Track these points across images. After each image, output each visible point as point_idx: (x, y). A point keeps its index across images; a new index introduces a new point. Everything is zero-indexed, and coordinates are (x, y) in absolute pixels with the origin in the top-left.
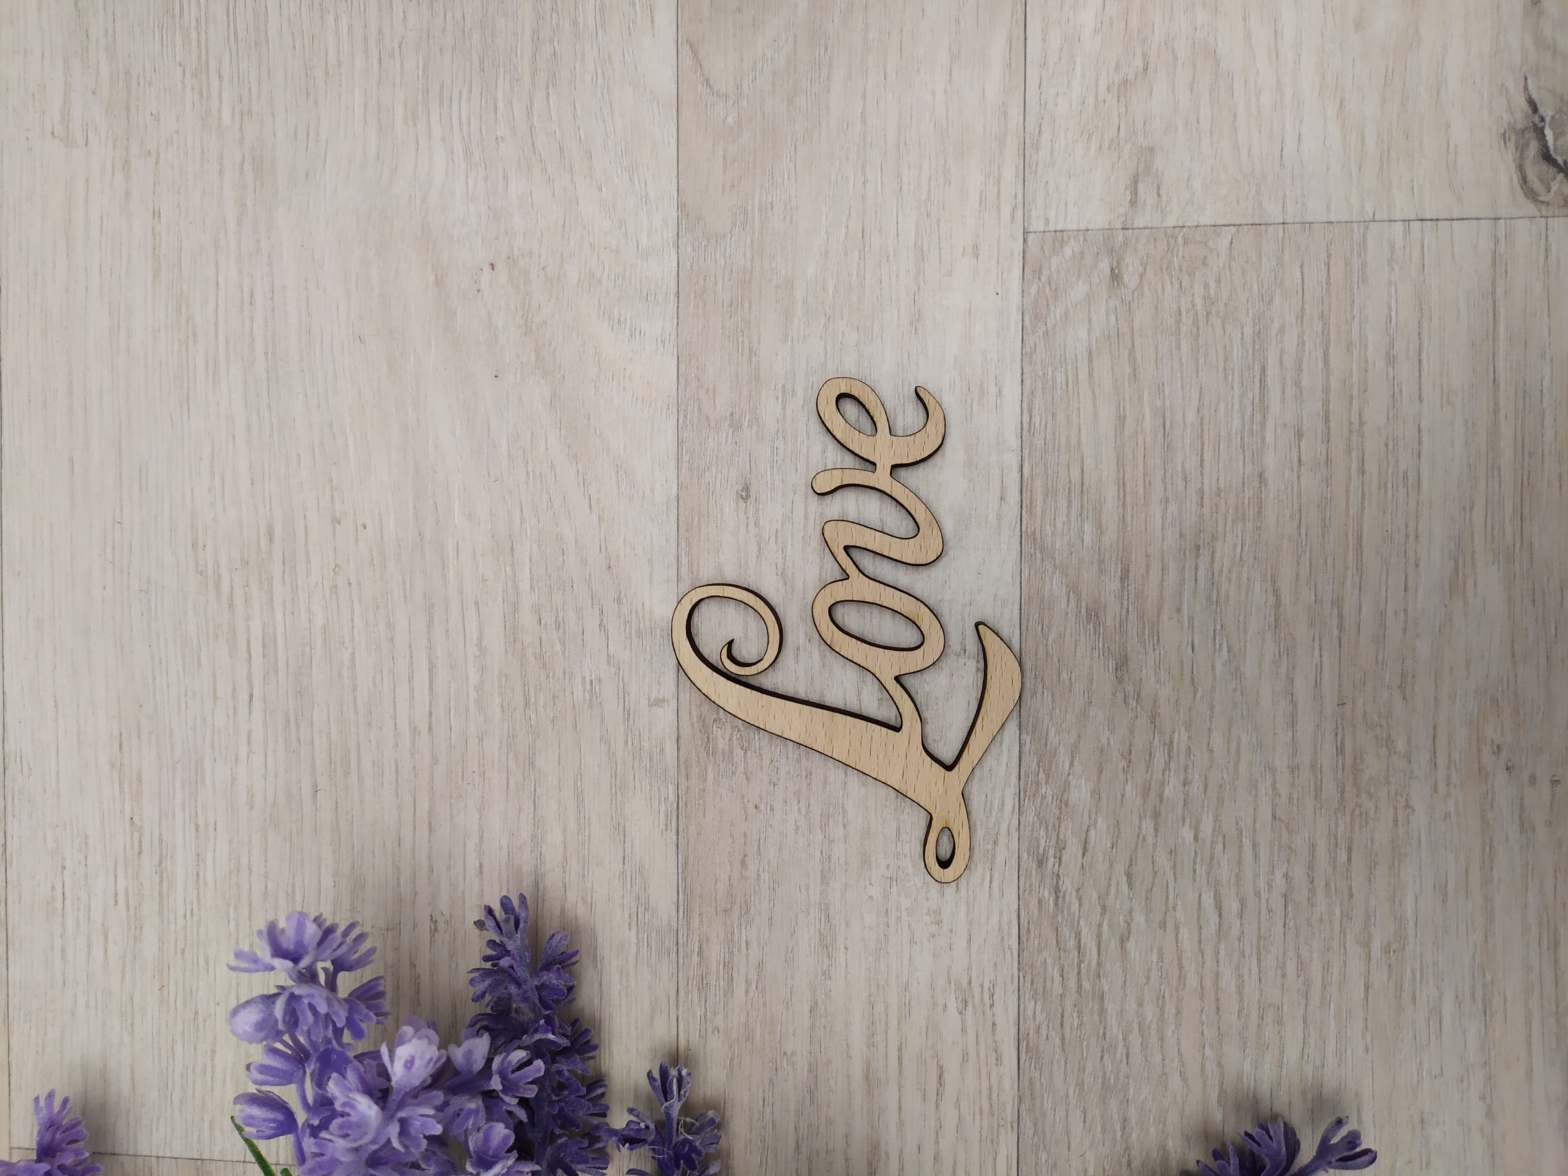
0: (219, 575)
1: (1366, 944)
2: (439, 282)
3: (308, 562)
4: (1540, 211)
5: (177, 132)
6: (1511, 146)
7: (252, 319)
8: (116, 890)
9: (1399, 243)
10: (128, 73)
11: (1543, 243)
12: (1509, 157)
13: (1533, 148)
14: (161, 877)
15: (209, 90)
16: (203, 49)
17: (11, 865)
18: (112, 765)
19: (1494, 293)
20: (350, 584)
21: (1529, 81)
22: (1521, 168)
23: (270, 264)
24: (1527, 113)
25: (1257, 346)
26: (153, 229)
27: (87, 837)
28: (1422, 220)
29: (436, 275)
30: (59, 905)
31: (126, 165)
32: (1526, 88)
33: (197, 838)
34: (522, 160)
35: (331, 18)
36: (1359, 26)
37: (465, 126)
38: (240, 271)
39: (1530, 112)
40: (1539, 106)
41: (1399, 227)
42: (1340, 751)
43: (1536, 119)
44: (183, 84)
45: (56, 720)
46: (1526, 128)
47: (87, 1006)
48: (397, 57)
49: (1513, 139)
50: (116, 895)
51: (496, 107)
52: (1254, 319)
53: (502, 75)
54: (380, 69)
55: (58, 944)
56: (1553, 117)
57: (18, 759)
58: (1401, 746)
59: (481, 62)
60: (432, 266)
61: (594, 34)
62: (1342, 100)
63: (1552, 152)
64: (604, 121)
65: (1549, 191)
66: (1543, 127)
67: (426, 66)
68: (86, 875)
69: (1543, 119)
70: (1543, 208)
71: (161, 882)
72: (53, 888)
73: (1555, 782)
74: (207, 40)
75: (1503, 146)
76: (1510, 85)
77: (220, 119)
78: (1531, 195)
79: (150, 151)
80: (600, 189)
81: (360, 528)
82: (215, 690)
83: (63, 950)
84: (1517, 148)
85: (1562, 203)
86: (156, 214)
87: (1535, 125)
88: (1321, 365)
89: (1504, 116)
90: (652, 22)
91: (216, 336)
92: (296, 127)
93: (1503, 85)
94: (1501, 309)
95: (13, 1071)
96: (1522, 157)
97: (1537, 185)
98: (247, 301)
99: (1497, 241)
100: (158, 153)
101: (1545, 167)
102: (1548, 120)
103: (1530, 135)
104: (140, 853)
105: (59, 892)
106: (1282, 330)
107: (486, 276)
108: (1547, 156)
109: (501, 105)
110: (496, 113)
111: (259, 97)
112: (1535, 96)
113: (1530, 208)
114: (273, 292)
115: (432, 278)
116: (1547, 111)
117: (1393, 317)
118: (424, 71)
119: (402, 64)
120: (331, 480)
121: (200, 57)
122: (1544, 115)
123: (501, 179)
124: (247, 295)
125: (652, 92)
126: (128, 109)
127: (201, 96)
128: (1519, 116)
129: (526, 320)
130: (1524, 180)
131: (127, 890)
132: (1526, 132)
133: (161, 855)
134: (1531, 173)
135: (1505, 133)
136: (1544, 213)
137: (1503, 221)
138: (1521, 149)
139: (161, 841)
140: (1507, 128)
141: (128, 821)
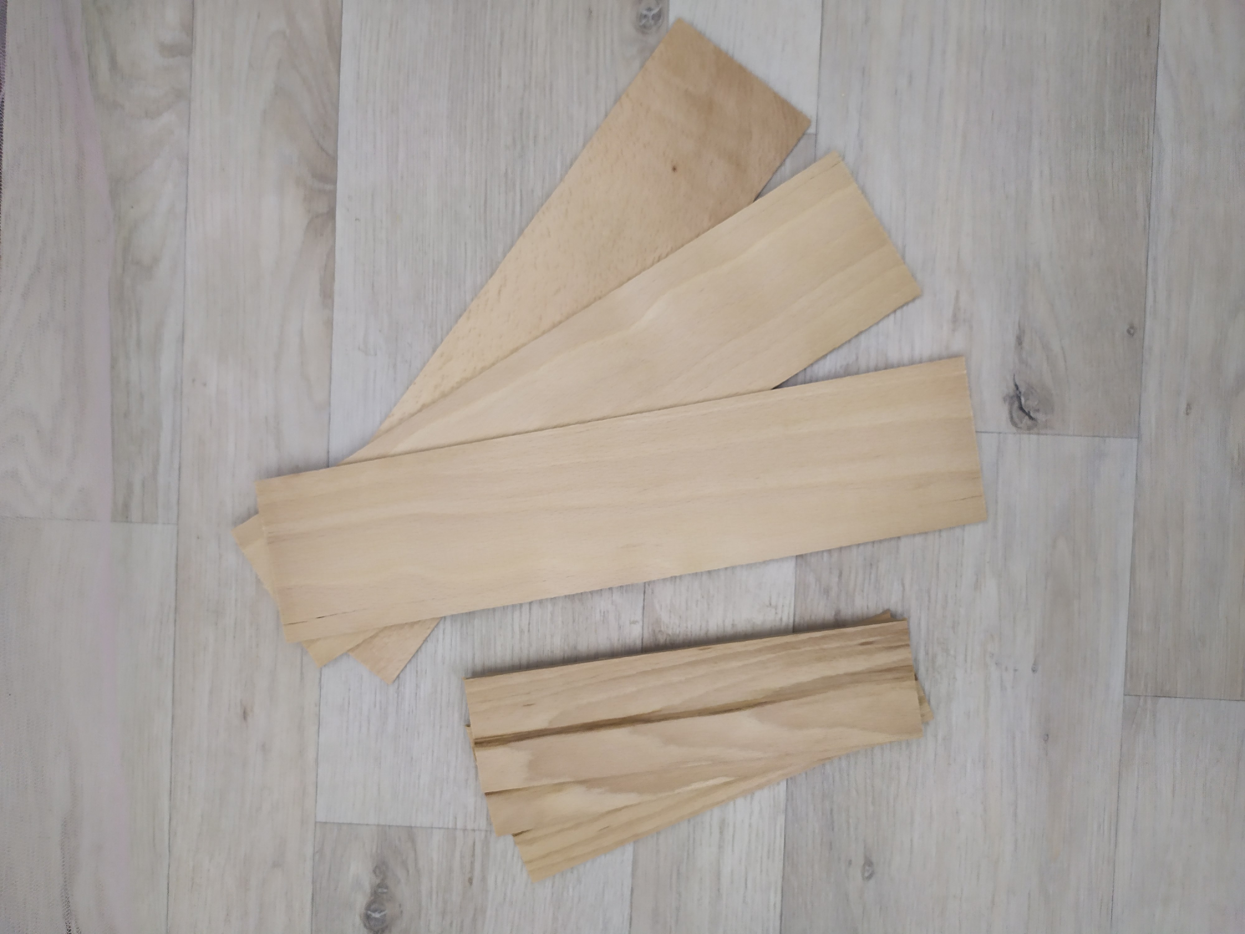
4: (1018, 431)
6: (1007, 402)
8: (375, 700)
10: (397, 323)
11: (1018, 444)
12: (1006, 408)
13: (1016, 405)
14: (398, 696)
19: (997, 464)
21: (1016, 376)
22: (1011, 413)
24: (1014, 390)
30: (346, 707)
31: (395, 366)
36: (947, 348)
40: (1019, 387)
42: (927, 653)
43: (1018, 392)
44: (424, 331)
46: (1013, 396)
47: (358, 755)
49: (1008, 400)
50: (375, 703)
55: (345, 725)
58: (952, 652)
63: (1024, 407)
65: (1022, 423)
66: (1020, 396)
68: (361, 693)
69: (1020, 393)
70: (1019, 429)
71: (398, 698)
72: (344, 699)
73: (1015, 670)
75: (1004, 403)
76: (1008, 377)
78: (1014, 424)
79: (406, 360)
83: (347, 728)
84: (1009, 403)
85: (1027, 428)
87: (1017, 395)
89: (1005, 390)
93: (1005, 377)
94: (1000, 471)
95: (318, 786)
96: (1011, 408)
97: (1016, 419)
99: (999, 442)
101: (1021, 413)
102: (1022, 393)
103: (1015, 399)
105: (346, 701)
108: (1021, 408)
112: (1018, 383)
113: (1014, 429)
116: (1022, 389)
126: (397, 340)
128: (1011, 391)
130: (1012, 418)
131: (381, 701)
132: (1013, 398)
134: (1015, 415)
135: (1005, 398)
137: (1002, 434)
138: (1011, 405)
140: (1006, 395)
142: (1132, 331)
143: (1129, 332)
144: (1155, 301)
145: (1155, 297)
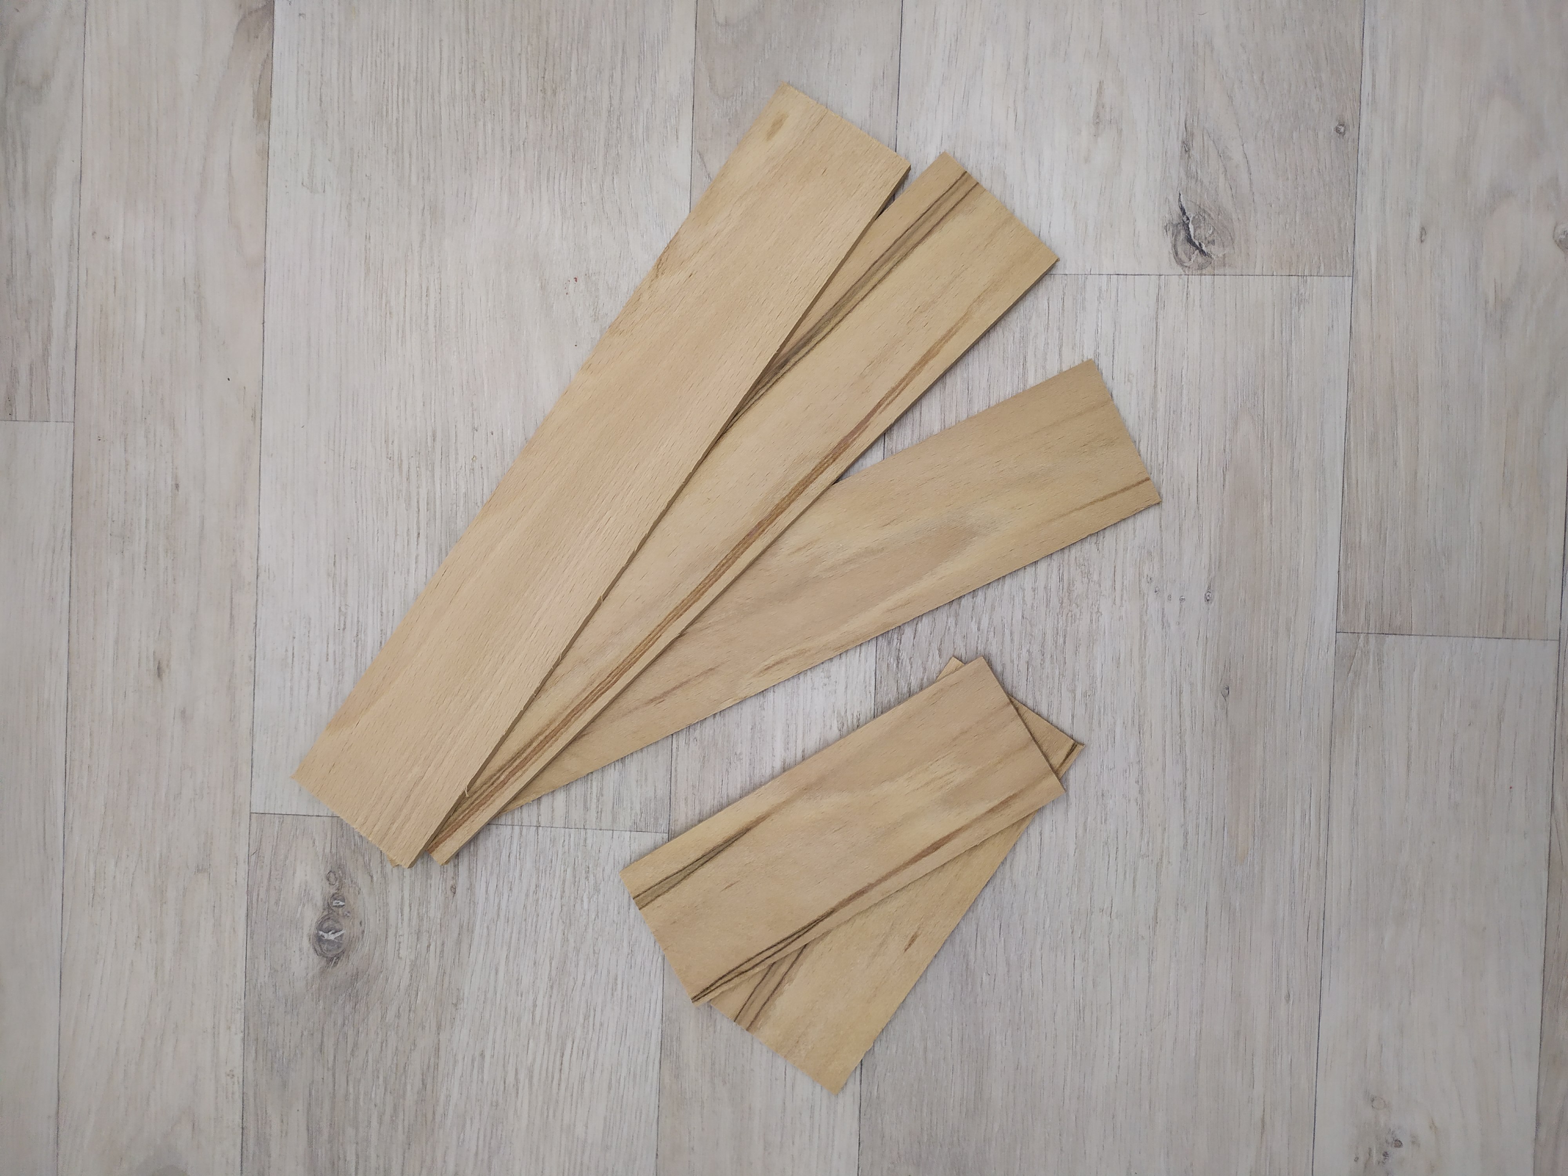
0: (402, 461)
1: (1073, 691)
2: (543, 288)
3: (457, 454)
4: (1185, 271)
5: (382, 188)
6: (1170, 233)
7: (427, 305)
8: (327, 651)
9: (1104, 288)
10: (352, 149)
11: (1185, 290)
12: (1169, 240)
13: (1182, 235)
14: (357, 643)
15: (403, 163)
16: (400, 138)
17: (259, 635)
18: (329, 575)
19: (1157, 318)
20: (482, 468)
21: (1181, 196)
22: (1175, 246)
23: (440, 272)
24: (1179, 215)
25: (1022, 345)
26: (366, 246)
27: (310, 619)
28: (1118, 275)
29: (542, 283)
30: (290, 660)
31: (349, 206)
32: (1180, 200)
33: (382, 619)
34: (596, 216)
35: (481, 123)
36: (1087, 160)
37: (562, 195)
38: (420, 275)
39: (1181, 214)
40: (1186, 211)
41: (1105, 278)
42: (1061, 580)
43: (1185, 218)
44: (387, 159)
45: (293, 547)
46: (1179, 224)
47: (305, 724)
48: (522, 150)
49: (1171, 229)
50: (328, 655)
51: (581, 185)
52: (1021, 328)
53: (586, 165)
54: (511, 157)
55: (288, 684)
56: (1194, 217)
57: (267, 570)
58: (1095, 577)
59: (574, 156)
60: (540, 278)
61: (642, 143)
62: (1075, 203)
63: (1193, 238)
64: (647, 196)
65: (1190, 260)
66: (1188, 223)
67: (539, 157)
68: (308, 643)
69: (1188, 219)
70: (1186, 269)
71: (357, 646)
72: (286, 650)
73: (1182, 600)
74: (403, 132)
75: (1165, 233)
76: (1171, 198)
77: (410, 181)
78: (1180, 263)
79: (364, 198)
80: (643, 236)
81: (489, 434)
82: (396, 531)
83: (291, 689)
84: (1173, 234)
85: (1197, 267)
86: (368, 238)
87: (1184, 222)
88: (1057, 357)
89: (1167, 216)
90: (677, 138)
91: (404, 314)
92: (458, 189)
93: (1167, 198)
94: (1161, 328)
95: (254, 765)
96: (1175, 240)
97: (1183, 257)
98: (424, 294)
99: (1160, 288)
100: (370, 201)
101: (1188, 246)
102: (1191, 219)
103: (1180, 227)
104: (344, 629)
105: (290, 654)
106: (1036, 336)
107: (572, 286)
108: (1189, 240)
109: (584, 183)
110: (581, 188)
111: (435, 169)
112: (1184, 205)
113: (1180, 270)
114: (441, 289)
115: (539, 285)
116: (1191, 214)
117: (1099, 330)
118: (538, 160)
119: (525, 155)
120: (472, 404)
121: (398, 142)
122: (1189, 217)
123: (583, 227)
124: (424, 289)
125: (675, 180)
126: (351, 171)
127: (398, 166)
128: (1175, 217)
129: (595, 313)
130: (1177, 254)
131: (334, 652)
132: (1179, 226)
133: (358, 630)
134: (1179, 250)
135: (1167, 226)
136: (1187, 273)
137: (1163, 276)
138: (1175, 236)
139: (358, 621)
140: (1168, 222)
141: (337, 609)
142: (1342, 130)
143: (1337, 130)
144: (1374, 86)
145: (1374, 81)
